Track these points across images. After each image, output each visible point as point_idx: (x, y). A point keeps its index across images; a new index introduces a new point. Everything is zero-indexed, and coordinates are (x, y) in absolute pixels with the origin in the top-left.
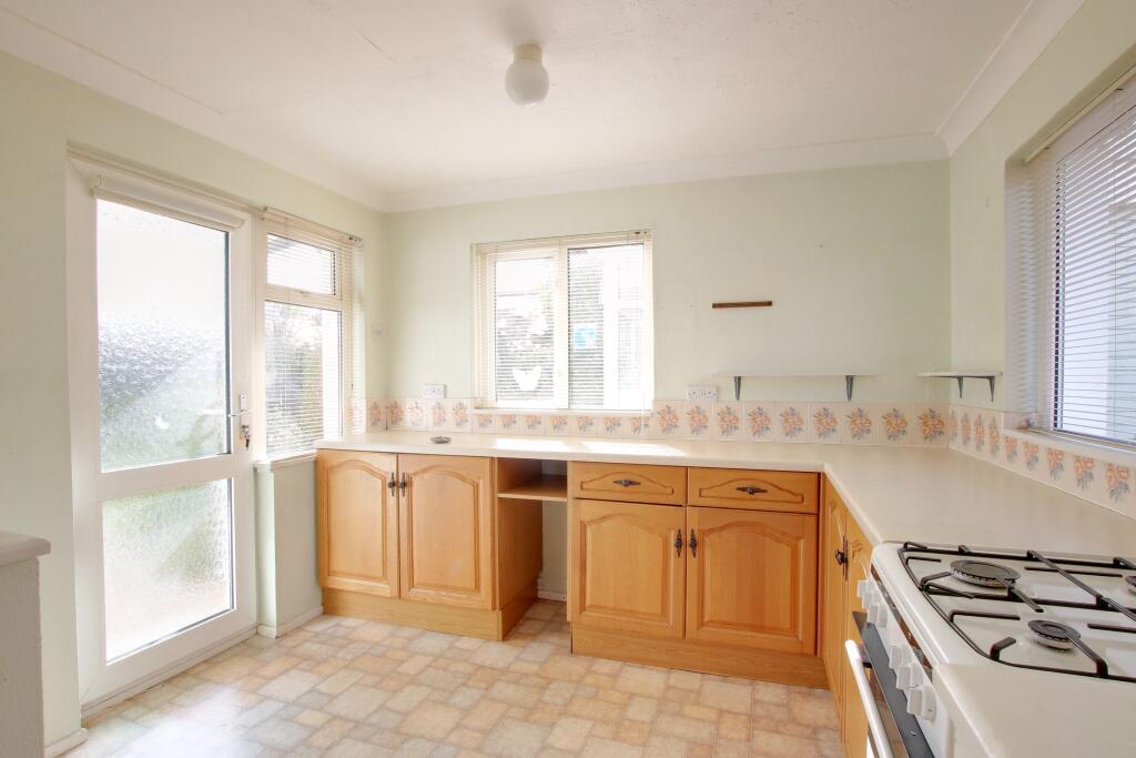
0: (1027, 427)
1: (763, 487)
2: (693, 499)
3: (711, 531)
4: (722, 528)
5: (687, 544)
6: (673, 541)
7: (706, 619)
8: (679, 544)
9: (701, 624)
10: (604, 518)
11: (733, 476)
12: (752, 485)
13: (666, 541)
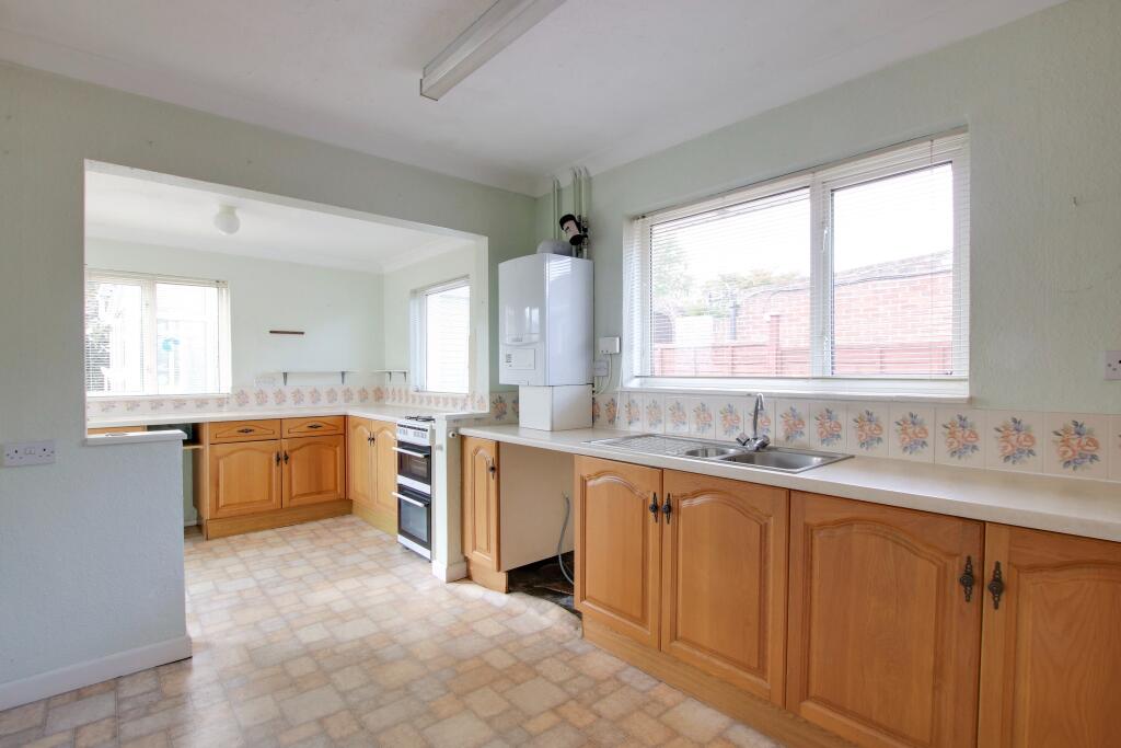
0: (417, 391)
1: (319, 424)
2: (285, 434)
3: (295, 450)
4: (301, 447)
5: (282, 458)
6: (274, 458)
7: (294, 494)
8: (278, 459)
9: (291, 498)
10: (232, 453)
11: (303, 421)
12: (315, 425)
13: (271, 460)
